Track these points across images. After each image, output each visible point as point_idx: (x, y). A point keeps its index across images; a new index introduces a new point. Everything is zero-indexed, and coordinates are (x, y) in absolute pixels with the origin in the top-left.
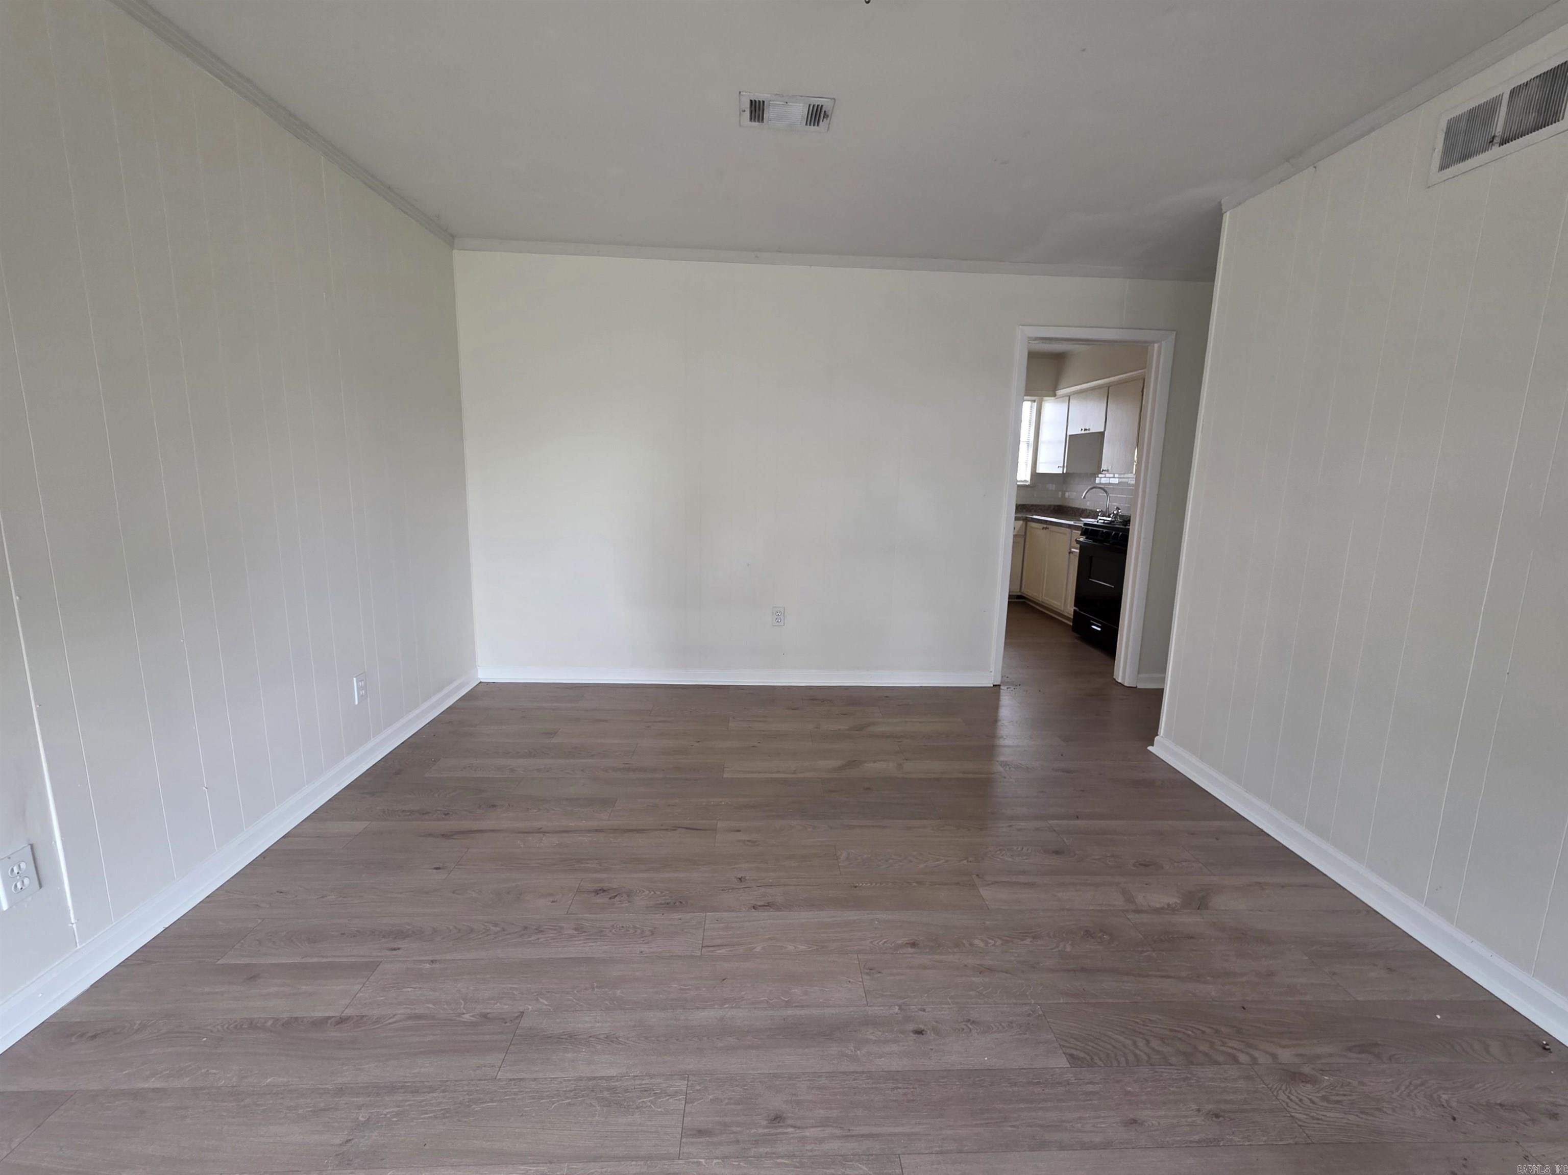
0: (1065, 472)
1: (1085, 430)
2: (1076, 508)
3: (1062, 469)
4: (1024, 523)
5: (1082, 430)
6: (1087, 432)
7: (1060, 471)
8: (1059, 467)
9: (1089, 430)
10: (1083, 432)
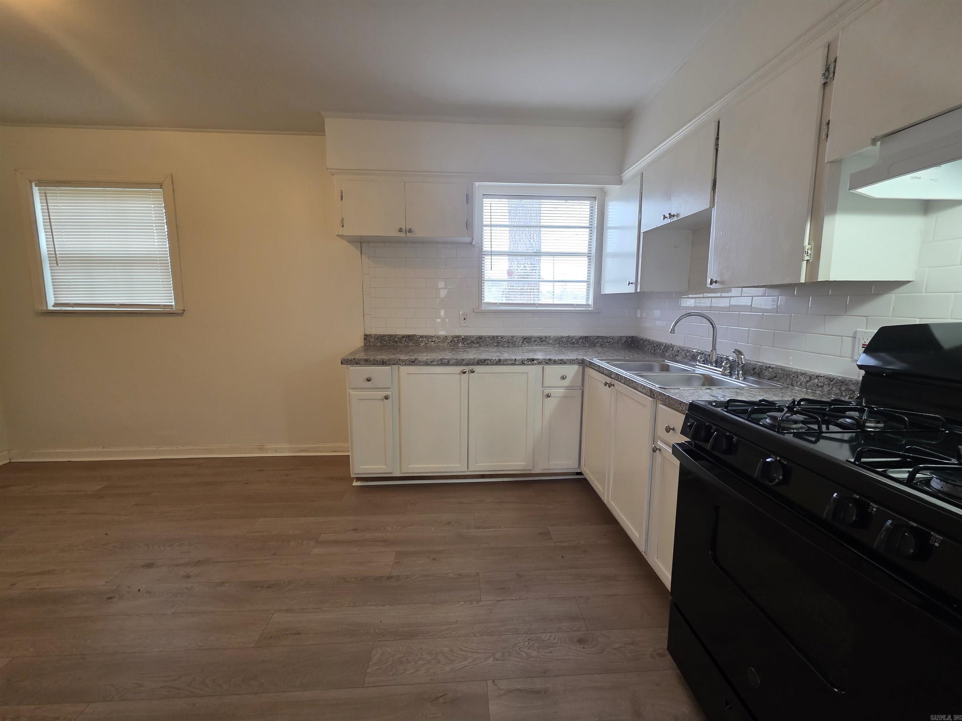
0: (638, 291)
1: (671, 216)
2: (656, 342)
3: (633, 286)
4: (581, 368)
5: (665, 217)
6: (675, 219)
7: (631, 289)
8: (629, 283)
9: (678, 215)
10: (668, 221)
